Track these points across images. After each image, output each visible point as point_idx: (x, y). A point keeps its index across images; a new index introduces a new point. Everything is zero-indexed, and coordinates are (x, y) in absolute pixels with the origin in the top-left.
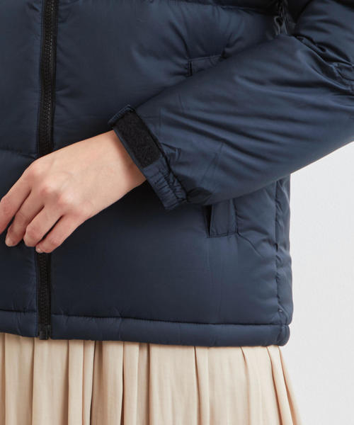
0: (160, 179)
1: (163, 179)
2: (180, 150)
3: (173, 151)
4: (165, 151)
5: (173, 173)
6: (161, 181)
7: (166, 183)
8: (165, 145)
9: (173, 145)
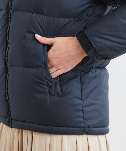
0: (93, 55)
1: (94, 55)
2: (99, 46)
3: (97, 47)
4: (94, 47)
5: (97, 54)
6: (93, 56)
7: (95, 56)
8: (94, 44)
9: (97, 45)
